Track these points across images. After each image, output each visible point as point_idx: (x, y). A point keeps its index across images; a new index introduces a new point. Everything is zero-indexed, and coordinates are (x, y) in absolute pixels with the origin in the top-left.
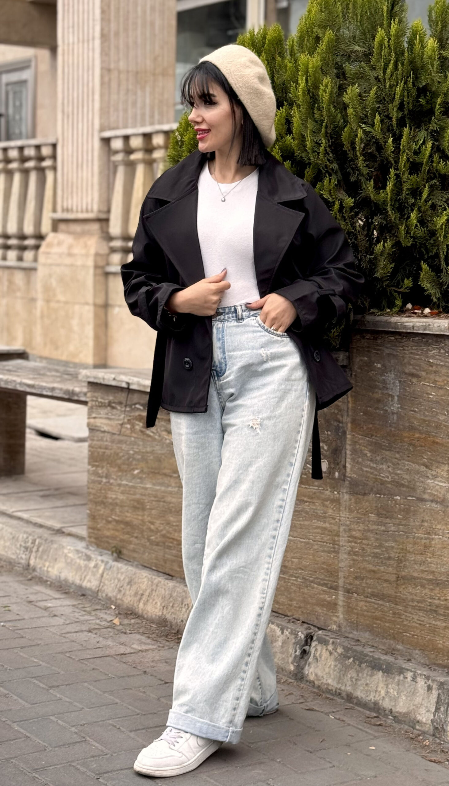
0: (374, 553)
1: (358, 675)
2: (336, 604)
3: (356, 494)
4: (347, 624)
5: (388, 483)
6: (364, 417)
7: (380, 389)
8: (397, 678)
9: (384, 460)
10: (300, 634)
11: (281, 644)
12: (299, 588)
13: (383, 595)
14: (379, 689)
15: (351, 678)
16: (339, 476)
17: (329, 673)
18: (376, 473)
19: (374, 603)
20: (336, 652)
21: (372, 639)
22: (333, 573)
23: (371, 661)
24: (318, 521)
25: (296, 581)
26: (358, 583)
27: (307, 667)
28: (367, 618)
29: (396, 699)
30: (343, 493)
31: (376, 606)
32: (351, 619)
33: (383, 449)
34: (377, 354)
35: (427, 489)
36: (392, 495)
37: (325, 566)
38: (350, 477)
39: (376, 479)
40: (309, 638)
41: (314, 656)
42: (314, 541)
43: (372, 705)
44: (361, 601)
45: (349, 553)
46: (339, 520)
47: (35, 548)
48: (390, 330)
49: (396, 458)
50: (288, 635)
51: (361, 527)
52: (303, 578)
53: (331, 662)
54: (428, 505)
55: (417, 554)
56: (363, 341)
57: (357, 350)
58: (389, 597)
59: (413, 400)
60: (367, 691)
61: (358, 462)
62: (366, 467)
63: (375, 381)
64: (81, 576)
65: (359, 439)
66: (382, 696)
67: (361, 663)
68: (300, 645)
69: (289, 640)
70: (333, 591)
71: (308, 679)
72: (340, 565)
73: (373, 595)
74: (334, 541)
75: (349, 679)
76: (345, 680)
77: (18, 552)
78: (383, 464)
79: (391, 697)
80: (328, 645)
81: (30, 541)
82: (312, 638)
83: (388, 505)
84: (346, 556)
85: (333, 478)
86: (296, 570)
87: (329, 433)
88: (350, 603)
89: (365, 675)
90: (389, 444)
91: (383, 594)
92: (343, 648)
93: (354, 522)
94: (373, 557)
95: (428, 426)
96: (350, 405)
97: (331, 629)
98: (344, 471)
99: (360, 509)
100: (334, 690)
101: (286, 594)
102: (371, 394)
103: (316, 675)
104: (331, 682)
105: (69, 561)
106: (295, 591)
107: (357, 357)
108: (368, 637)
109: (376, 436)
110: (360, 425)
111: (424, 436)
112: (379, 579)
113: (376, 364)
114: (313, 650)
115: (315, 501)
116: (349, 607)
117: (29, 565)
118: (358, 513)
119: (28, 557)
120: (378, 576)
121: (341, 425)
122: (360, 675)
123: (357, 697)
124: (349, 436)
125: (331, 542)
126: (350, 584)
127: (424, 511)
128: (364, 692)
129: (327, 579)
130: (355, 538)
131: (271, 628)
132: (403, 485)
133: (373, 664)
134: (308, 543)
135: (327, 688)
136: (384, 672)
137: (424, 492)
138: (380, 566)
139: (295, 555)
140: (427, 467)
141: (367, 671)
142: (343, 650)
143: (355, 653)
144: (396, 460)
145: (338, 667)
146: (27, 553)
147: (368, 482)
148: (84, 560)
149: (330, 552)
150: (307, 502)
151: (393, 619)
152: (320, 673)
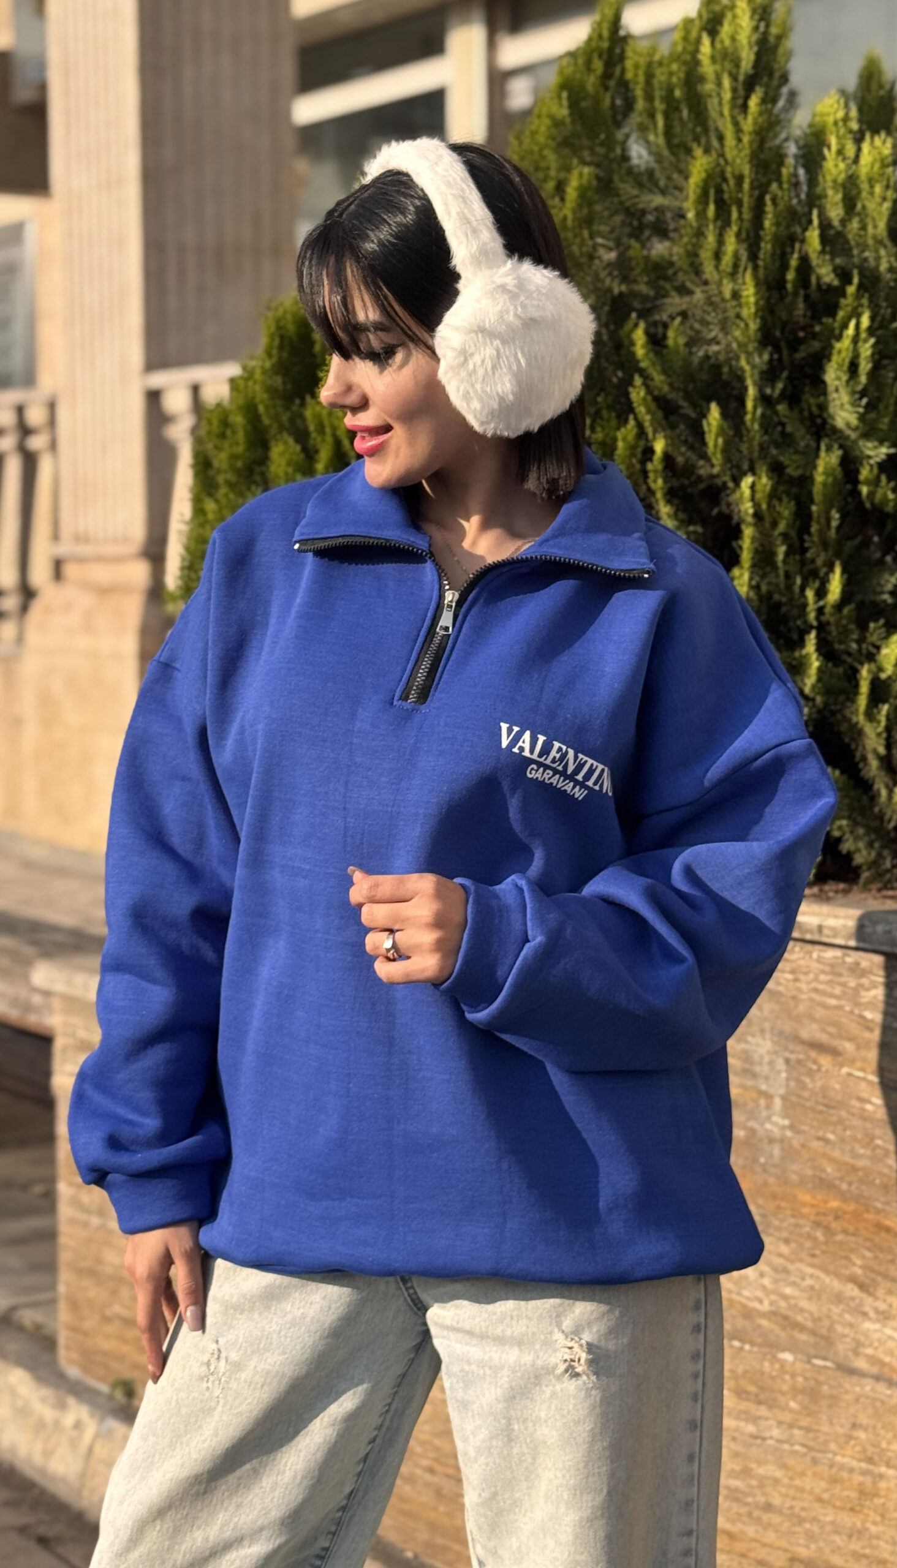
5: (762, 1317)
35: (864, 1346)
36: (771, 1346)
49: (780, 1255)
54: (868, 1386)
55: (842, 1509)
59: (821, 1112)
83: (762, 1373)
95: (862, 1181)
111: (852, 1207)
112: (743, 1556)
120: (740, 1546)
127: (857, 1400)
132: (802, 1328)
137: (857, 1353)
138: (744, 1523)
140: (862, 1287)
144: (781, 1261)
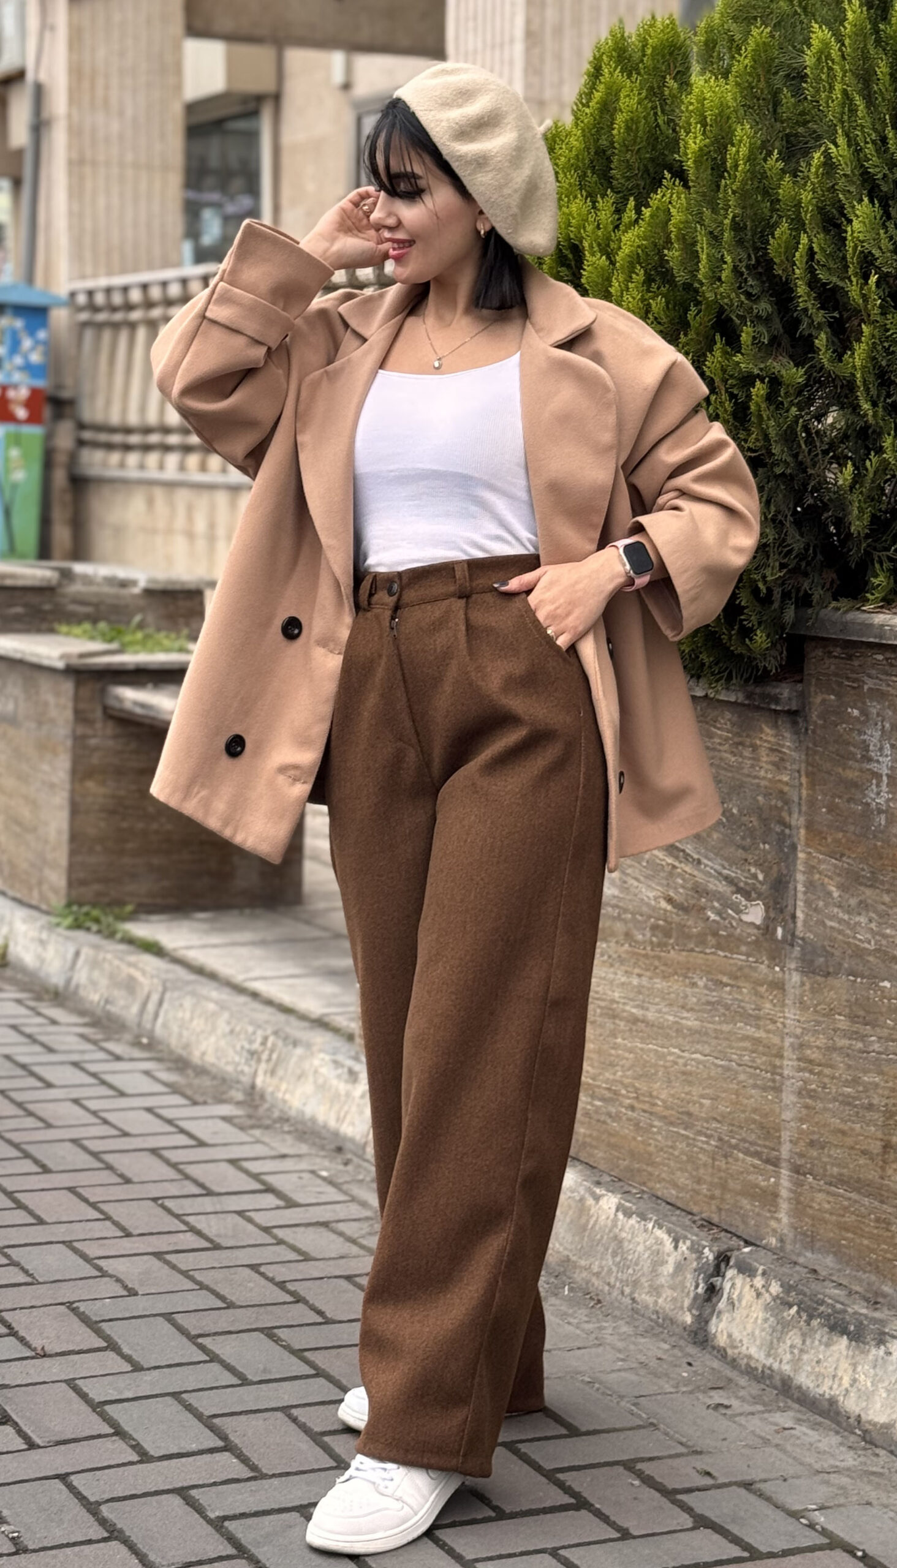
0: (842, 1094)
1: (804, 1342)
2: (776, 1195)
3: (813, 973)
4: (795, 1236)
5: (870, 955)
6: (829, 817)
7: (857, 761)
8: (874, 1351)
9: (864, 906)
10: (706, 1250)
11: (671, 1270)
12: (714, 1159)
13: (859, 1180)
14: (840, 1375)
15: (792, 1346)
16: (783, 936)
17: (753, 1334)
18: (848, 932)
19: (842, 1196)
20: (767, 1291)
21: (839, 1270)
22: (770, 1131)
23: (829, 1315)
24: (746, 1024)
25: (707, 1143)
26: (815, 1154)
27: (714, 1320)
28: (830, 1226)
29: (868, 1396)
30: (789, 969)
31: (846, 1203)
32: (802, 1227)
33: (861, 884)
34: (854, 688)
36: (875, 977)
37: (757, 1118)
38: (803, 939)
39: (848, 944)
40: (723, 1259)
41: (728, 1299)
42: (740, 1065)
43: (826, 1404)
44: (820, 1191)
45: (799, 1094)
46: (783, 1023)
47: (267, 1053)
48: (871, 640)
49: (884, 904)
50: (686, 1252)
51: (821, 1041)
52: (720, 1139)
53: (758, 1313)
56: (827, 661)
57: (818, 679)
58: (868, 1185)
60: (818, 1375)
61: (816, 910)
62: (831, 920)
63: (849, 743)
64: (339, 1113)
65: (820, 861)
66: (843, 1387)
67: (811, 1317)
68: (705, 1273)
69: (688, 1262)
70: (771, 1168)
71: (716, 1343)
72: (783, 1117)
73: (841, 1181)
74: (775, 1067)
75: (788, 1349)
76: (780, 1350)
77: (237, 1059)
78: (860, 914)
79: (859, 1390)
80: (755, 1276)
81: (259, 1040)
82: (727, 1259)
83: (868, 999)
84: (793, 1098)
85: (776, 940)
86: (707, 1122)
87: (767, 846)
88: (800, 1194)
89: (817, 1343)
90: (872, 873)
91: (859, 1178)
92: (782, 1286)
93: (809, 1031)
94: (841, 1103)
96: (804, 792)
97: (767, 1244)
98: (792, 926)
99: (819, 1004)
100: (760, 1369)
101: (689, 1168)
102: (840, 770)
103: (730, 1336)
104: (754, 1351)
105: (321, 1081)
106: (705, 1165)
107: (816, 694)
108: (831, 1265)
109: (849, 857)
110: (821, 833)
112: (852, 1148)
113: (849, 710)
114: (727, 1286)
115: (741, 984)
116: (798, 1202)
117: (253, 1086)
118: (816, 1011)
119: (253, 1070)
120: (849, 1141)
121: (787, 831)
122: (808, 1342)
123: (799, 1387)
124: (801, 855)
125: (769, 1068)
126: (801, 1155)
128: (813, 1378)
129: (760, 1142)
130: (811, 1062)
131: (657, 1238)
132: (895, 959)
133: (832, 1321)
134: (727, 1069)
135: (748, 1365)
136: (851, 1340)
138: (853, 1122)
139: (707, 1091)
141: (821, 1334)
142: (781, 1290)
143: (800, 1297)
144: (883, 907)
145: (769, 1323)
146: (253, 1063)
147: (833, 950)
148: (346, 1082)
149: (764, 1089)
150: (726, 985)
151: (875, 1231)
152: (737, 1335)
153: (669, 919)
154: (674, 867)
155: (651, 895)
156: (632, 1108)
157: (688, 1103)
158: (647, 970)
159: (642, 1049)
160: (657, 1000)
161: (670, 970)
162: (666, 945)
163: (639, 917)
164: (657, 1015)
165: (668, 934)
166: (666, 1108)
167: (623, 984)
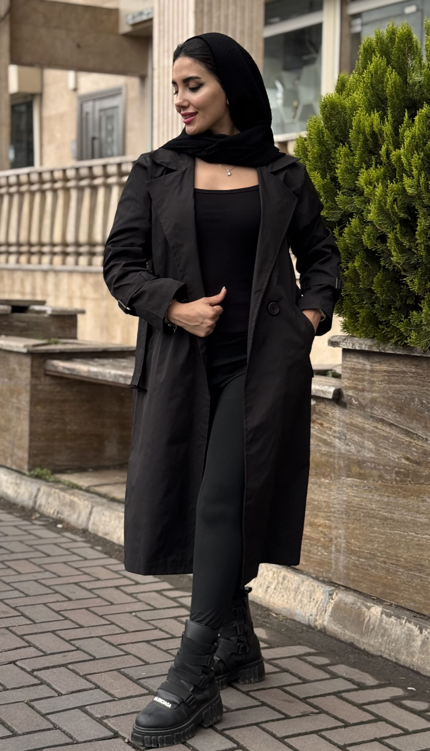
11: (420, 644)
153: (408, 469)
154: (410, 442)
155: (396, 456)
156: (385, 563)
157: (421, 560)
158: (393, 494)
159: (390, 533)
160: (400, 509)
161: (409, 494)
162: (405, 481)
163: (388, 468)
164: (400, 516)
165: (407, 475)
166: (408, 562)
167: (378, 501)
